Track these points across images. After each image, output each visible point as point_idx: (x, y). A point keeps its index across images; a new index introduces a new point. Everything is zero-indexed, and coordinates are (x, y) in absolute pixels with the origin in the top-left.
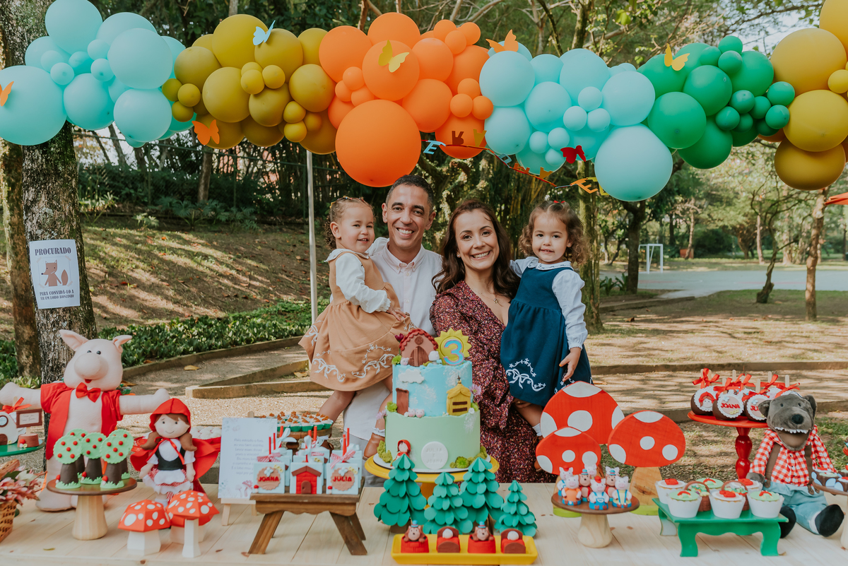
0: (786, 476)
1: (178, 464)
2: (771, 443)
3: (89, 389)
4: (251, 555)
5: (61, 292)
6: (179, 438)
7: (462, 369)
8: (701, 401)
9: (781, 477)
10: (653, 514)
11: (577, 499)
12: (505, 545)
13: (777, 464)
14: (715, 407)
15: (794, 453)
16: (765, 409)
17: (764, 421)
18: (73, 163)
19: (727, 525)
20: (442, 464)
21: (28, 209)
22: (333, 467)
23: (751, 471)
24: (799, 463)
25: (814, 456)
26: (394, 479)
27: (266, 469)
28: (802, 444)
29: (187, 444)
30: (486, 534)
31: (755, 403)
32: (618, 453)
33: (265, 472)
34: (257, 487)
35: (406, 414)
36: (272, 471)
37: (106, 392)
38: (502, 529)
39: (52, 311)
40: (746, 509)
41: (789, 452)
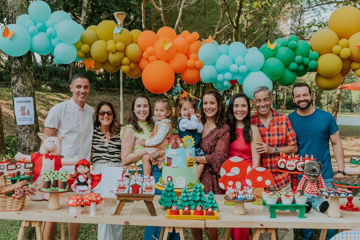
0: (310, 191)
1: (85, 184)
2: (305, 179)
3: (49, 155)
4: (115, 215)
5: (27, 118)
6: (86, 174)
7: (192, 150)
8: (280, 164)
9: (308, 191)
10: (261, 205)
11: (234, 197)
12: (207, 213)
13: (307, 187)
14: (285, 166)
15: (313, 183)
16: (303, 167)
17: (303, 172)
18: (32, 66)
19: (287, 207)
20: (184, 185)
21: (14, 84)
22: (145, 184)
23: (297, 189)
24: (315, 187)
25: (320, 184)
26: (166, 190)
27: (121, 184)
28: (316, 179)
29: (89, 176)
30: (201, 209)
31: (300, 165)
32: (249, 182)
33: (121, 185)
34: (117, 191)
35: (171, 167)
36: (123, 185)
37: (56, 157)
38: (206, 208)
39: (23, 126)
40: (294, 201)
41: (311, 183)
